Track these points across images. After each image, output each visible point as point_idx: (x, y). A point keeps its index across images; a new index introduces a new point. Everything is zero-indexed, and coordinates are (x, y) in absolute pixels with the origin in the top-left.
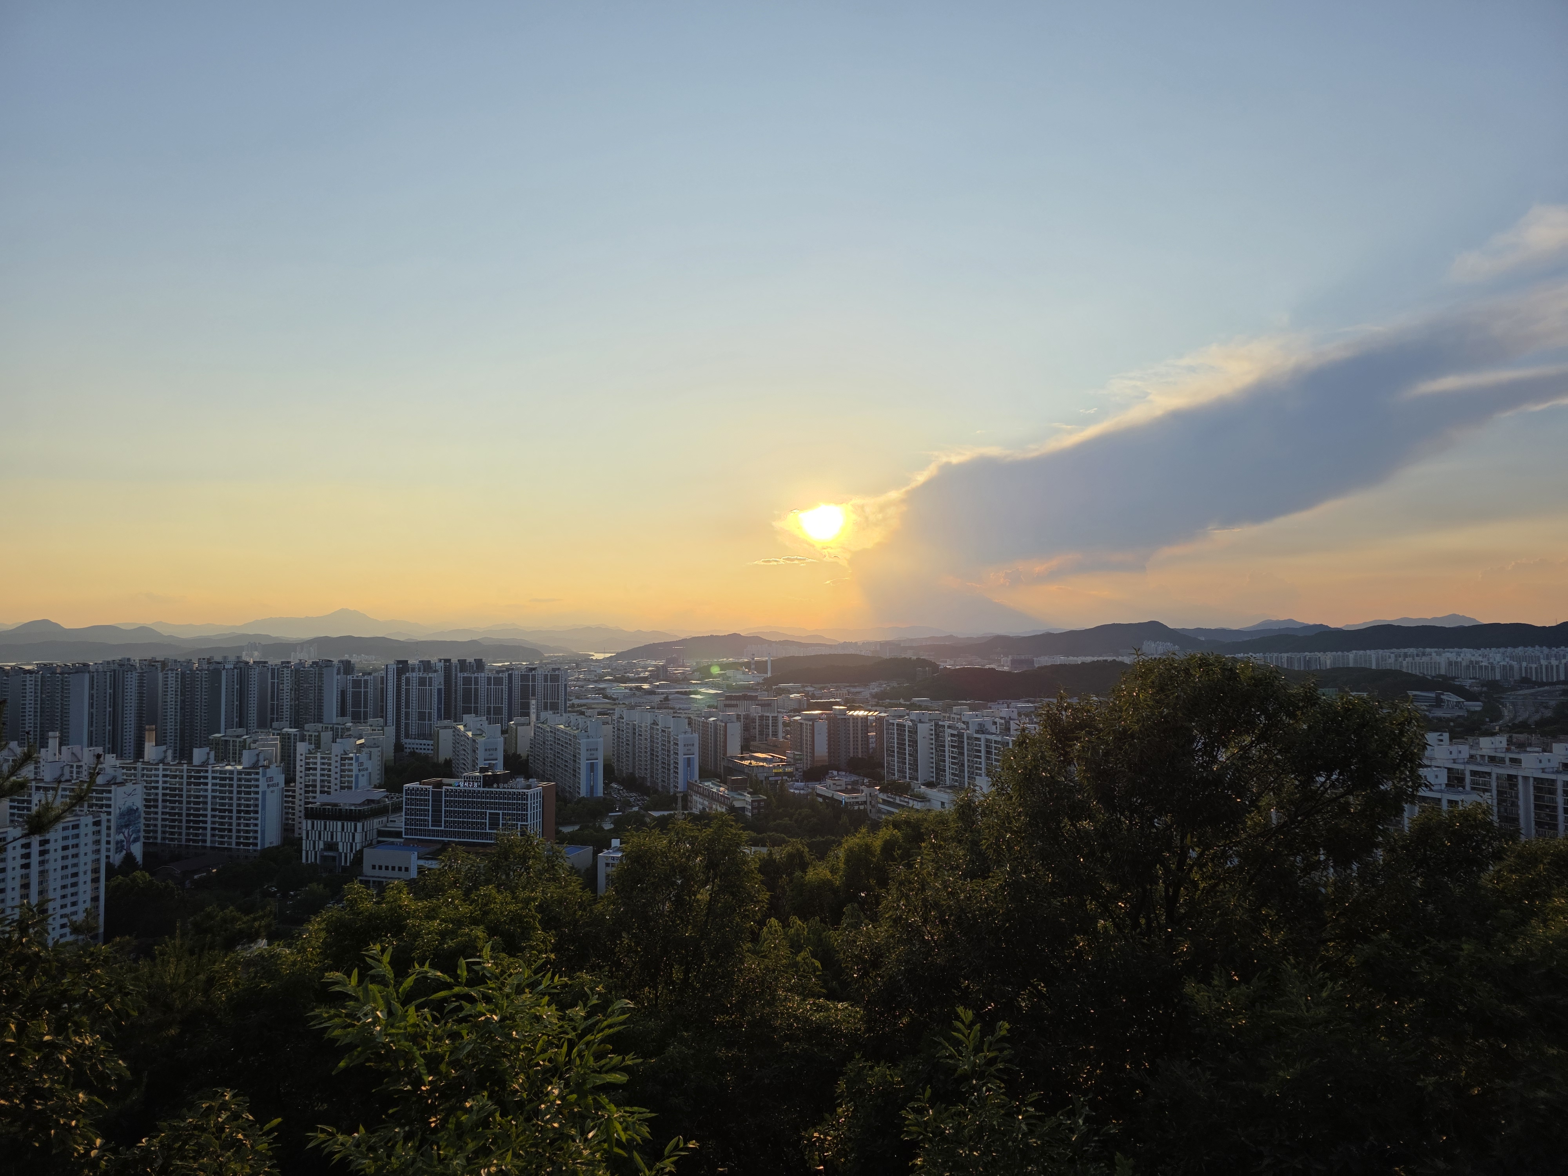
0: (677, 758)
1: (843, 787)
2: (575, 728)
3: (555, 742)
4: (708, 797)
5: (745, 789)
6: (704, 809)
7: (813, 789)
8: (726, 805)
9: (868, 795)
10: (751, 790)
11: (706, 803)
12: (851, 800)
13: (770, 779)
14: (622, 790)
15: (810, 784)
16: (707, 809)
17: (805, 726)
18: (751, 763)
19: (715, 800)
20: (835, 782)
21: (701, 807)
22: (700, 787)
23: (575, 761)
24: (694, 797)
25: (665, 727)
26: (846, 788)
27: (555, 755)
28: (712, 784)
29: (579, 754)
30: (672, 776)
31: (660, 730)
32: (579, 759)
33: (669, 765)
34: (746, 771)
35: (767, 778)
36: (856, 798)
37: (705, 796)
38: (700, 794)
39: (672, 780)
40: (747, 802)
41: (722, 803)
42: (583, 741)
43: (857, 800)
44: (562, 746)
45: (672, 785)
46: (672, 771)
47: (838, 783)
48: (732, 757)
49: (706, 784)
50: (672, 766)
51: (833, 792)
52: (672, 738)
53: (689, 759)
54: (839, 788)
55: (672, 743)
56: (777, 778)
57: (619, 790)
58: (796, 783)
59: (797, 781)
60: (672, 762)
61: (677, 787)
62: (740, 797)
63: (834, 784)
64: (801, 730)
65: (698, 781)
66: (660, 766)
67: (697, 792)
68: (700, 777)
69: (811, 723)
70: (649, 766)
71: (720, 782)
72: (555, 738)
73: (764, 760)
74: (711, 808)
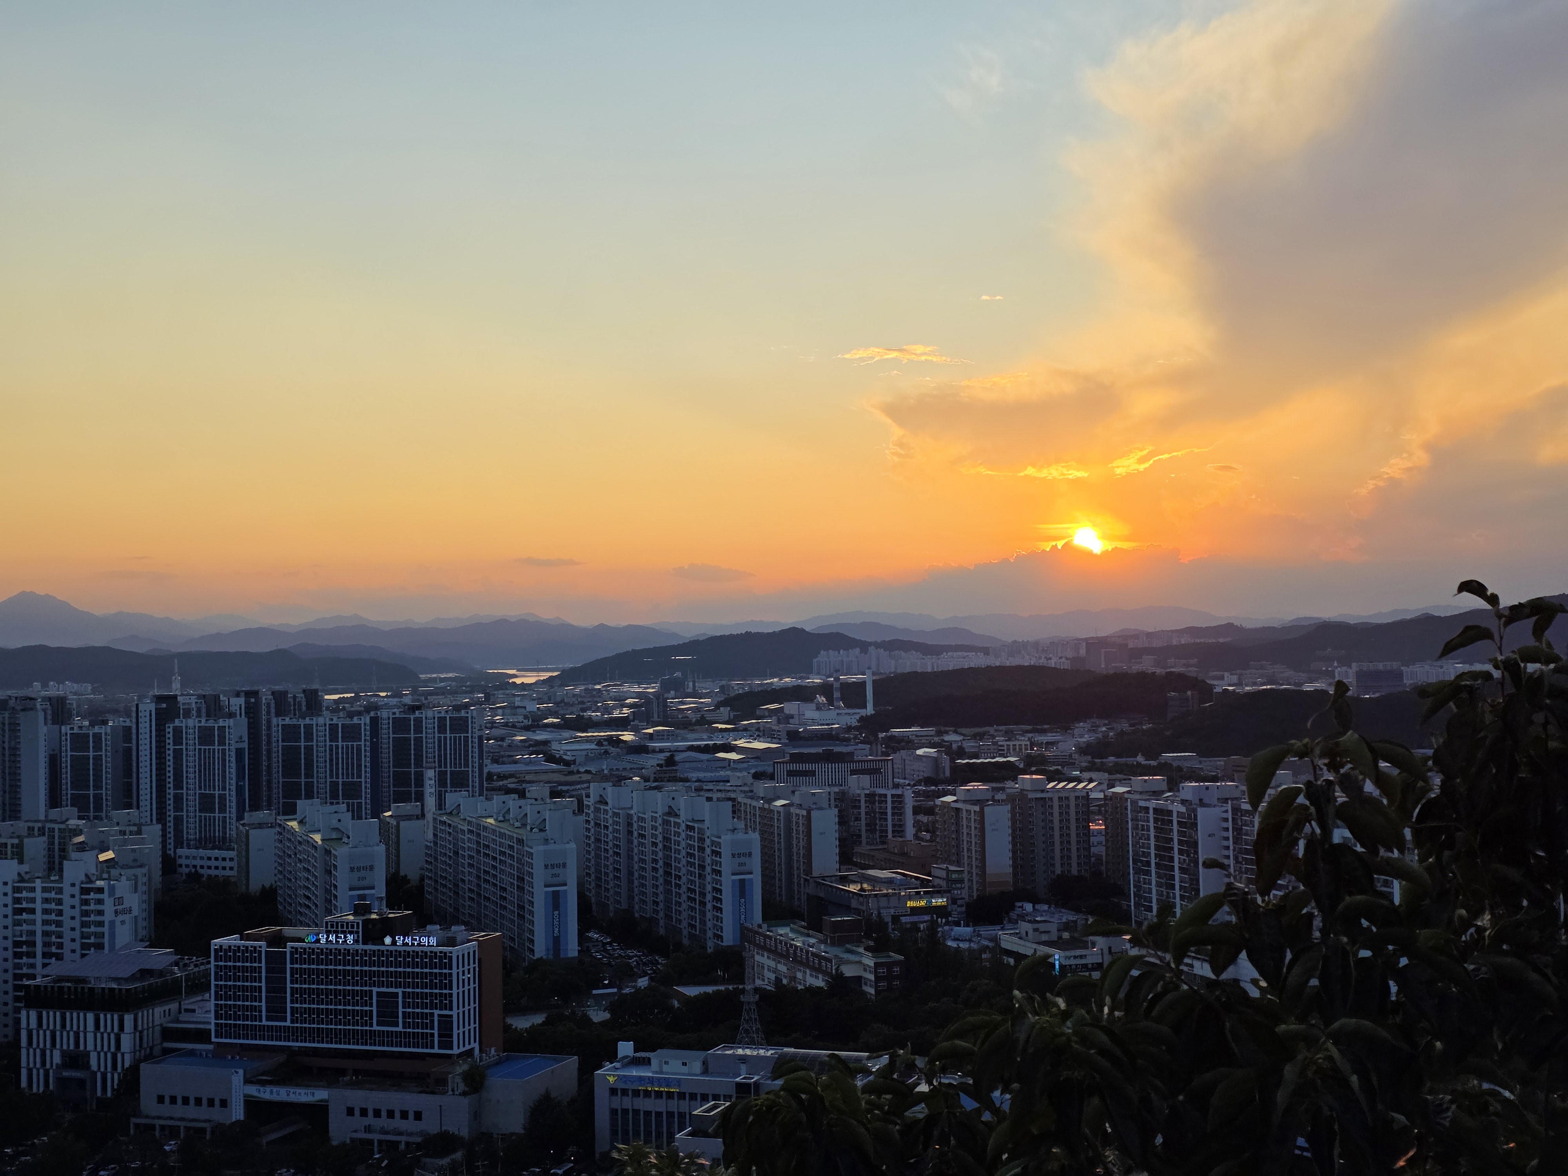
0: (718, 881)
1: (1054, 937)
2: (517, 824)
3: (478, 852)
4: (786, 956)
5: (858, 942)
6: (778, 980)
7: (995, 940)
8: (825, 973)
9: (1106, 951)
10: (871, 943)
11: (783, 968)
12: (1073, 962)
13: (904, 919)
14: (610, 944)
15: (987, 931)
16: (785, 981)
17: (964, 815)
18: (862, 889)
19: (801, 963)
20: (1036, 926)
21: (772, 976)
22: (770, 937)
23: (521, 889)
24: (758, 958)
25: (693, 820)
26: (1060, 938)
27: (479, 877)
28: (792, 930)
29: (531, 875)
30: (709, 915)
31: (683, 826)
32: (531, 884)
33: (703, 894)
34: (854, 904)
35: (896, 919)
36: (1081, 957)
37: (781, 955)
38: (769, 951)
39: (709, 924)
40: (865, 968)
41: (817, 970)
42: (538, 849)
43: (1083, 961)
44: (495, 858)
45: (710, 934)
46: (709, 906)
47: (1042, 928)
48: (823, 878)
49: (782, 931)
50: (709, 897)
51: (1034, 946)
52: (708, 842)
53: (742, 882)
54: (1044, 938)
55: (708, 851)
56: (915, 919)
57: (604, 944)
58: (956, 929)
59: (958, 924)
60: (709, 888)
61: (720, 937)
62: (852, 957)
63: (1035, 930)
64: (958, 824)
65: (765, 926)
66: (684, 897)
67: (764, 948)
68: (765, 918)
69: (977, 808)
70: (661, 897)
71: (808, 928)
72: (478, 843)
73: (890, 882)
74: (793, 978)
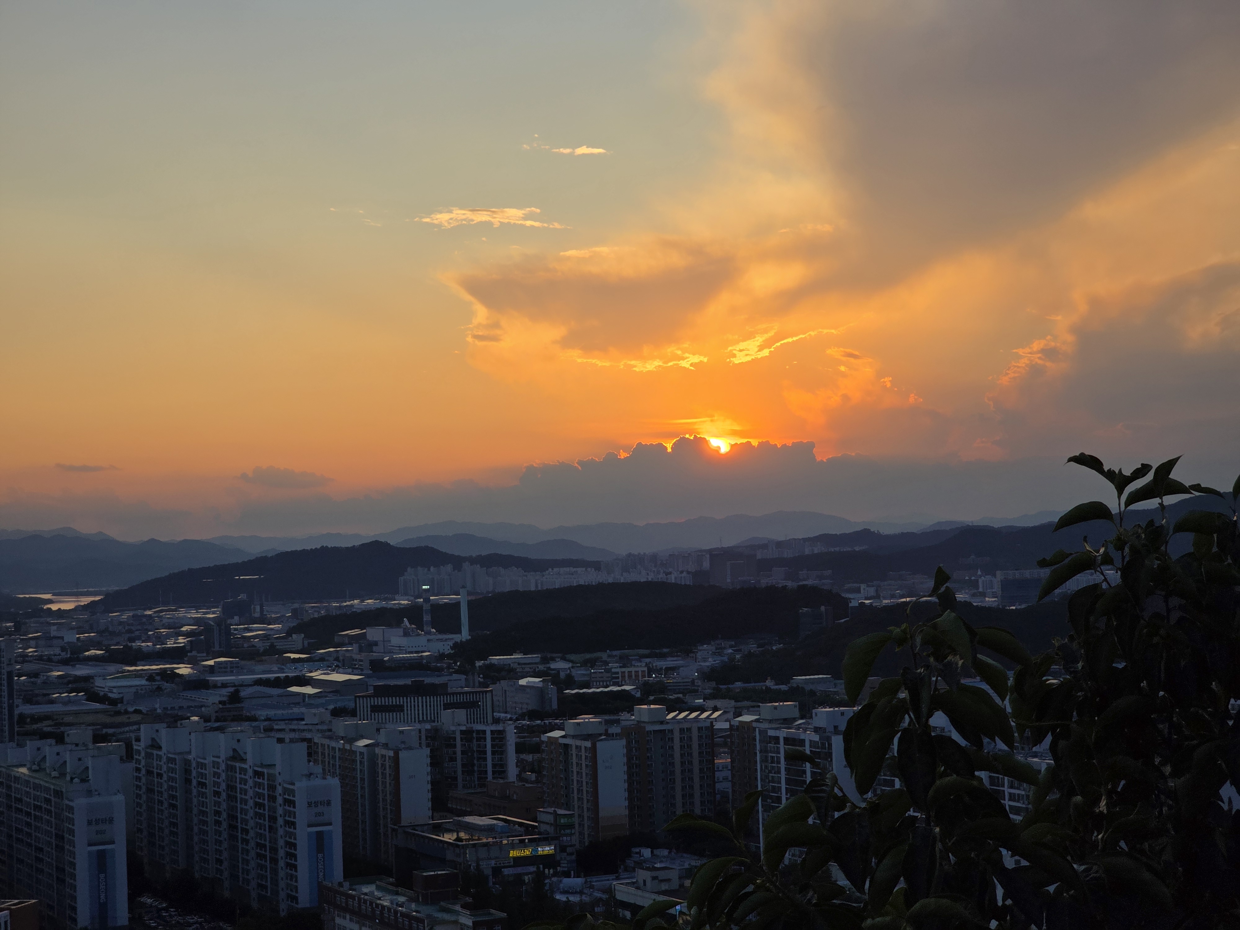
0: (293, 835)
1: (675, 885)
2: (54, 774)
3: (9, 807)
4: (371, 918)
5: (454, 898)
7: (610, 891)
10: (469, 900)
13: (506, 871)
15: (600, 881)
17: (574, 752)
18: (458, 839)
19: (388, 925)
20: (655, 874)
22: (353, 897)
23: (60, 849)
24: (338, 921)
25: (262, 766)
26: (682, 886)
27: (10, 836)
28: (379, 888)
29: (72, 832)
30: (282, 874)
31: (250, 772)
32: (72, 843)
33: (274, 850)
34: (450, 856)
35: (497, 871)
38: (353, 912)
39: (282, 884)
42: (80, 802)
44: (28, 814)
45: (282, 895)
46: (281, 863)
47: (662, 875)
48: (414, 827)
49: (366, 889)
50: (281, 853)
51: (653, 896)
52: (279, 789)
53: (320, 834)
54: (664, 887)
55: (280, 800)
56: (519, 870)
58: (566, 881)
59: (567, 875)
60: (281, 842)
61: (295, 899)
62: (446, 916)
63: (654, 878)
64: (566, 762)
65: (347, 884)
66: (253, 854)
67: (345, 910)
68: (346, 876)
69: (588, 744)
71: (396, 885)
72: (9, 796)
73: (490, 829)
